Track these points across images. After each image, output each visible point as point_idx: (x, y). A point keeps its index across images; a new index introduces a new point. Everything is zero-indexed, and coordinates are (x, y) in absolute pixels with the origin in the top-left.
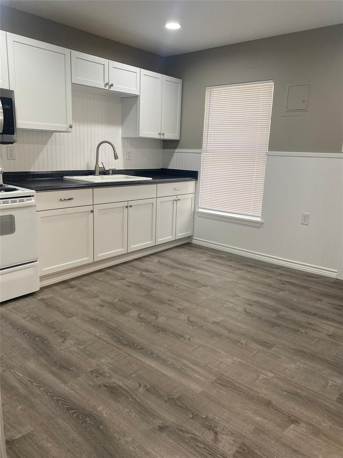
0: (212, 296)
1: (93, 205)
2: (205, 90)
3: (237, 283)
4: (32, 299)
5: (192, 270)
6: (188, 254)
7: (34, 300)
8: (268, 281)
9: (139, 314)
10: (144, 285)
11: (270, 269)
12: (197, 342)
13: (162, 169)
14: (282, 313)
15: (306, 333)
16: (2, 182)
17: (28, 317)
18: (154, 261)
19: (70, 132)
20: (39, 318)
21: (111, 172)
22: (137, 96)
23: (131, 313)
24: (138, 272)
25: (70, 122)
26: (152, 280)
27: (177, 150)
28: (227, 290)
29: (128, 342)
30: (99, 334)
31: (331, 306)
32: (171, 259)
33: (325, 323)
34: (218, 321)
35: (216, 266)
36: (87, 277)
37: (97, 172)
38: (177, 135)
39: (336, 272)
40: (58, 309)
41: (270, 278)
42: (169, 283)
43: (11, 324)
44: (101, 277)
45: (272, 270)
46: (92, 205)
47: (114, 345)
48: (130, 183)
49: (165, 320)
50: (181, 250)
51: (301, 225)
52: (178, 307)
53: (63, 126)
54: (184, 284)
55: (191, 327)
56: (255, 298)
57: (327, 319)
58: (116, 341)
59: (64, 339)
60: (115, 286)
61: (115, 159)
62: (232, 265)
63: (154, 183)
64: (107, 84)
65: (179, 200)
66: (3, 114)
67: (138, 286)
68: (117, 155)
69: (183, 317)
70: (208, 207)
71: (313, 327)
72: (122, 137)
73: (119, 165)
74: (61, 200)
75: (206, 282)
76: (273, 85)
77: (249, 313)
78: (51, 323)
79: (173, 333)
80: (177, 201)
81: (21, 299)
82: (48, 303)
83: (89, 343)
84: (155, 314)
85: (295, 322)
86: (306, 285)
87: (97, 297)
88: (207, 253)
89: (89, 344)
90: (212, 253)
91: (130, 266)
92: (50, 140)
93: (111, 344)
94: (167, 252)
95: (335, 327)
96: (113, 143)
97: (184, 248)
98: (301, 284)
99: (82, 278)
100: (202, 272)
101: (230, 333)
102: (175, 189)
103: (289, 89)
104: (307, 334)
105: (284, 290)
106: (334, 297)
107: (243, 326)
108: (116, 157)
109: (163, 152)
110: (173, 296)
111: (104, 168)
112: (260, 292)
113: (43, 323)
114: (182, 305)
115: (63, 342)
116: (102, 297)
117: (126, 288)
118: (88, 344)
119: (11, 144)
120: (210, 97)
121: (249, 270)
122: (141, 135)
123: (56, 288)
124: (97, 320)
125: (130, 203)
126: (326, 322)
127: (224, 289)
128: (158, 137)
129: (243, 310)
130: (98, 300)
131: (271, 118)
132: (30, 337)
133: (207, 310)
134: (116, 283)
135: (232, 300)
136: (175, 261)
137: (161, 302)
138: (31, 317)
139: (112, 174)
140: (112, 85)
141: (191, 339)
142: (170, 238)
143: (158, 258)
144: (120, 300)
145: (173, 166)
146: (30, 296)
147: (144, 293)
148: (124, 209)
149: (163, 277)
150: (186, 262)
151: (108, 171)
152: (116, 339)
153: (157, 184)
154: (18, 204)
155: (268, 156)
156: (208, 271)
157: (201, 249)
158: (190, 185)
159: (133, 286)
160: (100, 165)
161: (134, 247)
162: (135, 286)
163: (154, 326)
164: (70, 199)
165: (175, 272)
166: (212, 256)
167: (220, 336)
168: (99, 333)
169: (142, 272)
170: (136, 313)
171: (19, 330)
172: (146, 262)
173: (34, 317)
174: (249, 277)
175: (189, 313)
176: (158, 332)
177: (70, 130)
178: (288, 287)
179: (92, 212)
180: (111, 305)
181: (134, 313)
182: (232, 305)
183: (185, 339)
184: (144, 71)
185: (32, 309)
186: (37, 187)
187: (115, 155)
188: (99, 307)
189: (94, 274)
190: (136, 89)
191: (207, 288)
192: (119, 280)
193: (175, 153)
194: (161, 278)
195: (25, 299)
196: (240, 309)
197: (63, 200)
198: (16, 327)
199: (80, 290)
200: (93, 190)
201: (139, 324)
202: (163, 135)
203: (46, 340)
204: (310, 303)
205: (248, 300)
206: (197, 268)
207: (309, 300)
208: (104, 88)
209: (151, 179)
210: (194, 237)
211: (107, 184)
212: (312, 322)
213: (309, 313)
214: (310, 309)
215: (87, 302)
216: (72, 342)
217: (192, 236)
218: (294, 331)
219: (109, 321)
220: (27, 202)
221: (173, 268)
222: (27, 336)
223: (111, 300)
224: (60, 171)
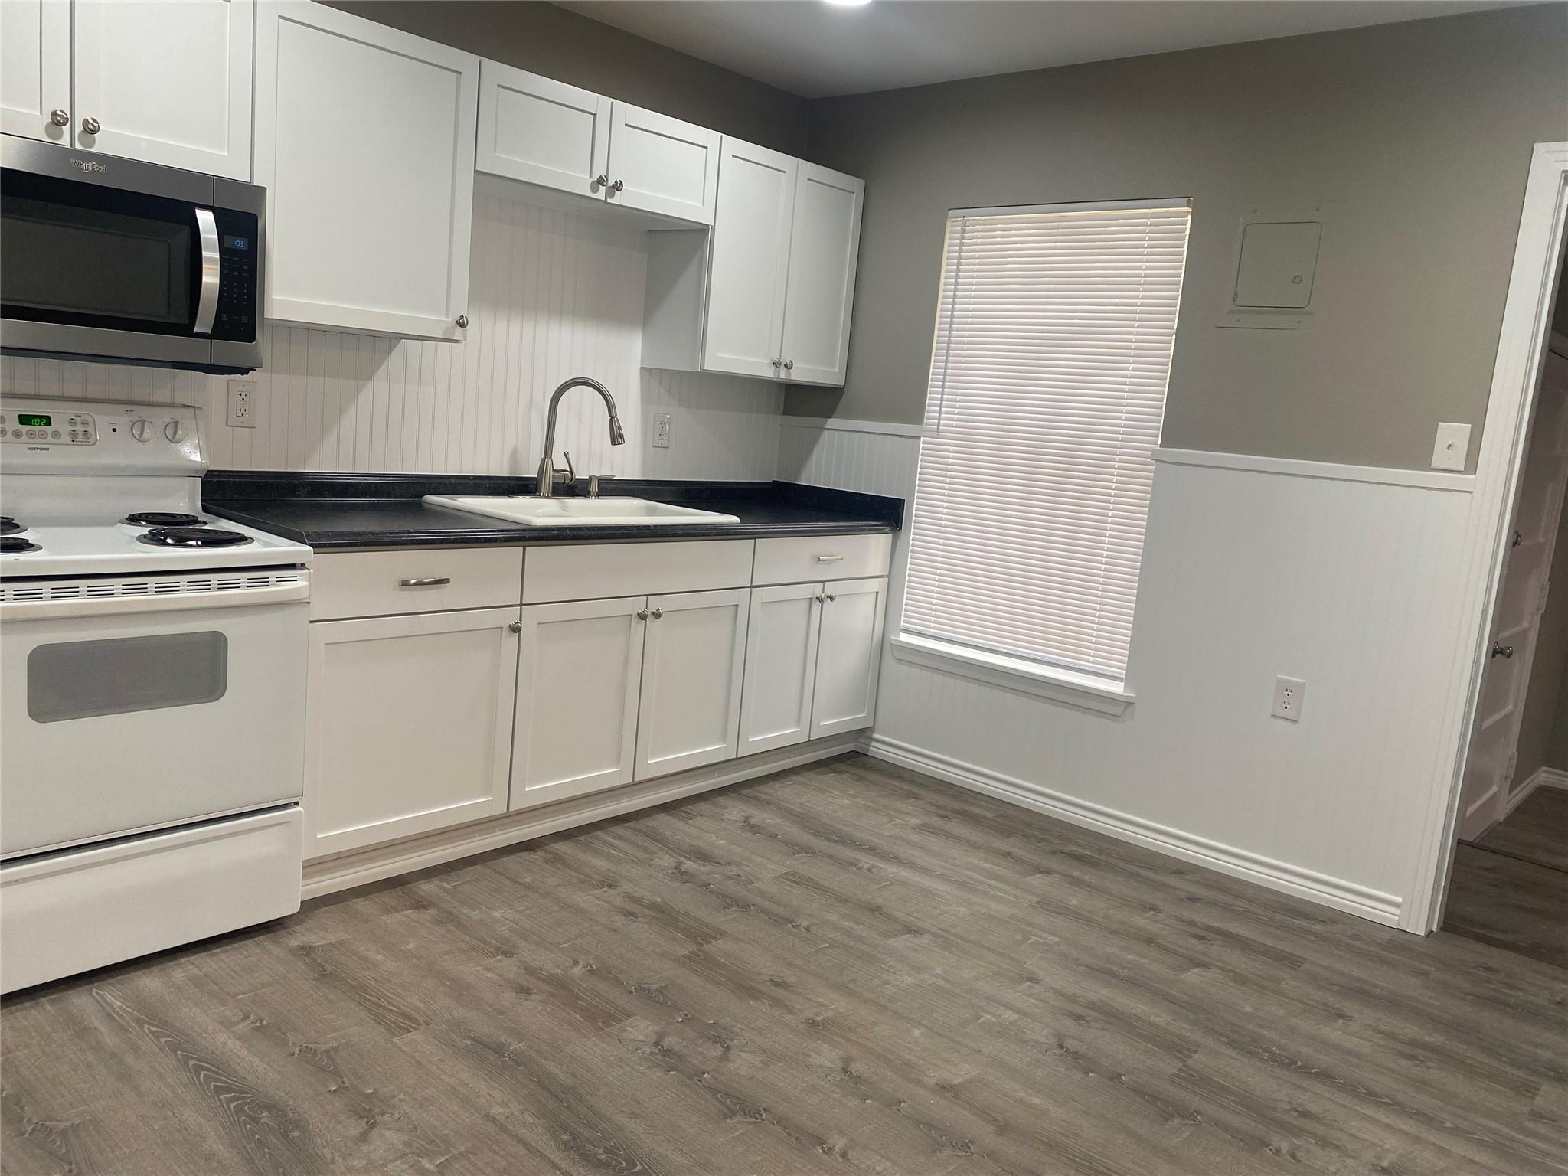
0: (937, 976)
1: (521, 605)
2: (946, 219)
3: (1031, 925)
4: (269, 946)
5: (866, 861)
6: (854, 797)
7: (276, 950)
8: (1143, 922)
9: (661, 1036)
10: (687, 914)
11: (1151, 875)
12: (874, 1169)
13: (776, 484)
14: (1198, 1060)
15: (1293, 1156)
16: (200, 506)
17: (242, 1020)
18: (727, 816)
19: (457, 341)
20: (283, 1029)
21: (594, 488)
22: (704, 227)
23: (629, 1029)
24: (666, 860)
25: (460, 308)
26: (717, 894)
27: (832, 423)
28: (994, 952)
29: (611, 1152)
30: (501, 1110)
31: (1382, 1042)
32: (788, 813)
33: (1366, 1118)
34: (956, 1082)
35: (955, 852)
36: (479, 867)
37: (546, 486)
38: (837, 370)
39: (1397, 905)
40: (359, 991)
41: (1154, 910)
42: (780, 910)
43: (174, 1047)
44: (528, 869)
45: (1159, 878)
46: (516, 606)
47: (557, 1160)
48: (659, 531)
49: (758, 1064)
50: (828, 778)
51: (1273, 719)
52: (809, 1014)
53: (436, 321)
54: (833, 917)
55: (853, 1102)
56: (1099, 992)
57: (1370, 1096)
58: (565, 1144)
59: (367, 1123)
60: (580, 911)
61: (614, 443)
62: (1017, 851)
63: (746, 534)
64: (601, 181)
65: (831, 598)
66: (219, 267)
67: (664, 915)
68: (620, 428)
69: (826, 1056)
70: (934, 628)
71: (1321, 1130)
72: (641, 368)
73: (626, 464)
74: (405, 584)
75: (914, 915)
76: (1190, 217)
77: (1075, 1054)
78: (327, 1052)
79: (781, 1121)
80: (824, 603)
81: (227, 944)
82: (327, 966)
83: (463, 1149)
84: (718, 1036)
85: (1250, 1104)
86: (1286, 947)
87: (506, 950)
88: (920, 799)
89: (461, 1153)
90: (942, 800)
91: (640, 831)
92: (386, 363)
93: (543, 1156)
94: (777, 785)
95: (1405, 1133)
96: (609, 388)
97: (841, 772)
98: (1269, 942)
99: (460, 872)
100: (904, 873)
101: (1001, 1135)
102: (819, 560)
103: (1245, 235)
104: (1300, 1161)
105: (1204, 965)
106: (1395, 1004)
107: (1051, 1107)
108: (616, 437)
109: (781, 425)
110: (790, 964)
111: (571, 471)
112: (1115, 968)
113: (297, 1050)
114: (823, 1005)
115: (363, 1137)
116: (527, 953)
117: (619, 920)
118: (455, 1152)
119: (242, 374)
120: (962, 244)
121: (1075, 874)
122: (710, 365)
123: (361, 904)
124: (499, 1050)
125: (655, 604)
126: (1368, 1111)
127: (983, 946)
128: (769, 373)
129: (1054, 1041)
130: (509, 967)
131: (1174, 331)
132: (239, 1110)
133: (917, 1032)
134: (582, 899)
135: (1010, 995)
136: (804, 820)
137: (744, 987)
138: (253, 1023)
139: (598, 495)
140: (618, 187)
141: (852, 1154)
142: (789, 733)
143: (743, 807)
144: (592, 972)
145: (816, 475)
146: (262, 934)
147: (684, 949)
148: (633, 624)
149: (756, 885)
150: (846, 829)
151: (586, 482)
152: (565, 1137)
153: (755, 539)
154: (244, 592)
155: (1159, 463)
156: (925, 871)
157: (900, 778)
158: (873, 547)
159: (645, 916)
160: (560, 463)
161: (659, 761)
162: (653, 917)
163: (714, 1091)
164: (438, 582)
165: (801, 865)
166: (940, 812)
167: (963, 1145)
168: (506, 1105)
169: (683, 859)
170: (651, 1028)
171: (203, 1073)
172: (699, 821)
173: (265, 1022)
174: (1074, 902)
175: (848, 1040)
176: (726, 1118)
177: (458, 333)
178: (1217, 950)
179: (516, 629)
180: (560, 987)
181: (641, 1029)
182: (1010, 1016)
183: (828, 1151)
184: (734, 145)
185: (263, 985)
186: (318, 534)
187: (615, 428)
188: (513, 994)
189: (505, 859)
190: (701, 205)
191: (916, 941)
192: (595, 887)
193: (826, 432)
194: (750, 887)
195: (241, 944)
196: (1040, 1033)
197: (414, 584)
198: (191, 1063)
199: (449, 919)
200: (524, 551)
201: (657, 1074)
202: (789, 366)
203: (297, 1125)
204: (1305, 1025)
205: (1073, 999)
206: (884, 856)
207: (1299, 1011)
208: (589, 193)
209: (735, 519)
210: (879, 734)
211: (575, 533)
212: (1313, 1108)
213: (1299, 1067)
214: (1305, 1050)
215: (469, 970)
216: (395, 1138)
217: (871, 729)
218: (1247, 1144)
219: (546, 1058)
220: (279, 587)
221: (795, 848)
222: (229, 1101)
223: (559, 967)
224: (412, 476)
